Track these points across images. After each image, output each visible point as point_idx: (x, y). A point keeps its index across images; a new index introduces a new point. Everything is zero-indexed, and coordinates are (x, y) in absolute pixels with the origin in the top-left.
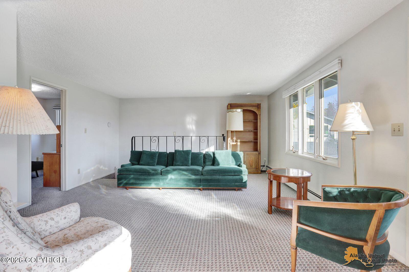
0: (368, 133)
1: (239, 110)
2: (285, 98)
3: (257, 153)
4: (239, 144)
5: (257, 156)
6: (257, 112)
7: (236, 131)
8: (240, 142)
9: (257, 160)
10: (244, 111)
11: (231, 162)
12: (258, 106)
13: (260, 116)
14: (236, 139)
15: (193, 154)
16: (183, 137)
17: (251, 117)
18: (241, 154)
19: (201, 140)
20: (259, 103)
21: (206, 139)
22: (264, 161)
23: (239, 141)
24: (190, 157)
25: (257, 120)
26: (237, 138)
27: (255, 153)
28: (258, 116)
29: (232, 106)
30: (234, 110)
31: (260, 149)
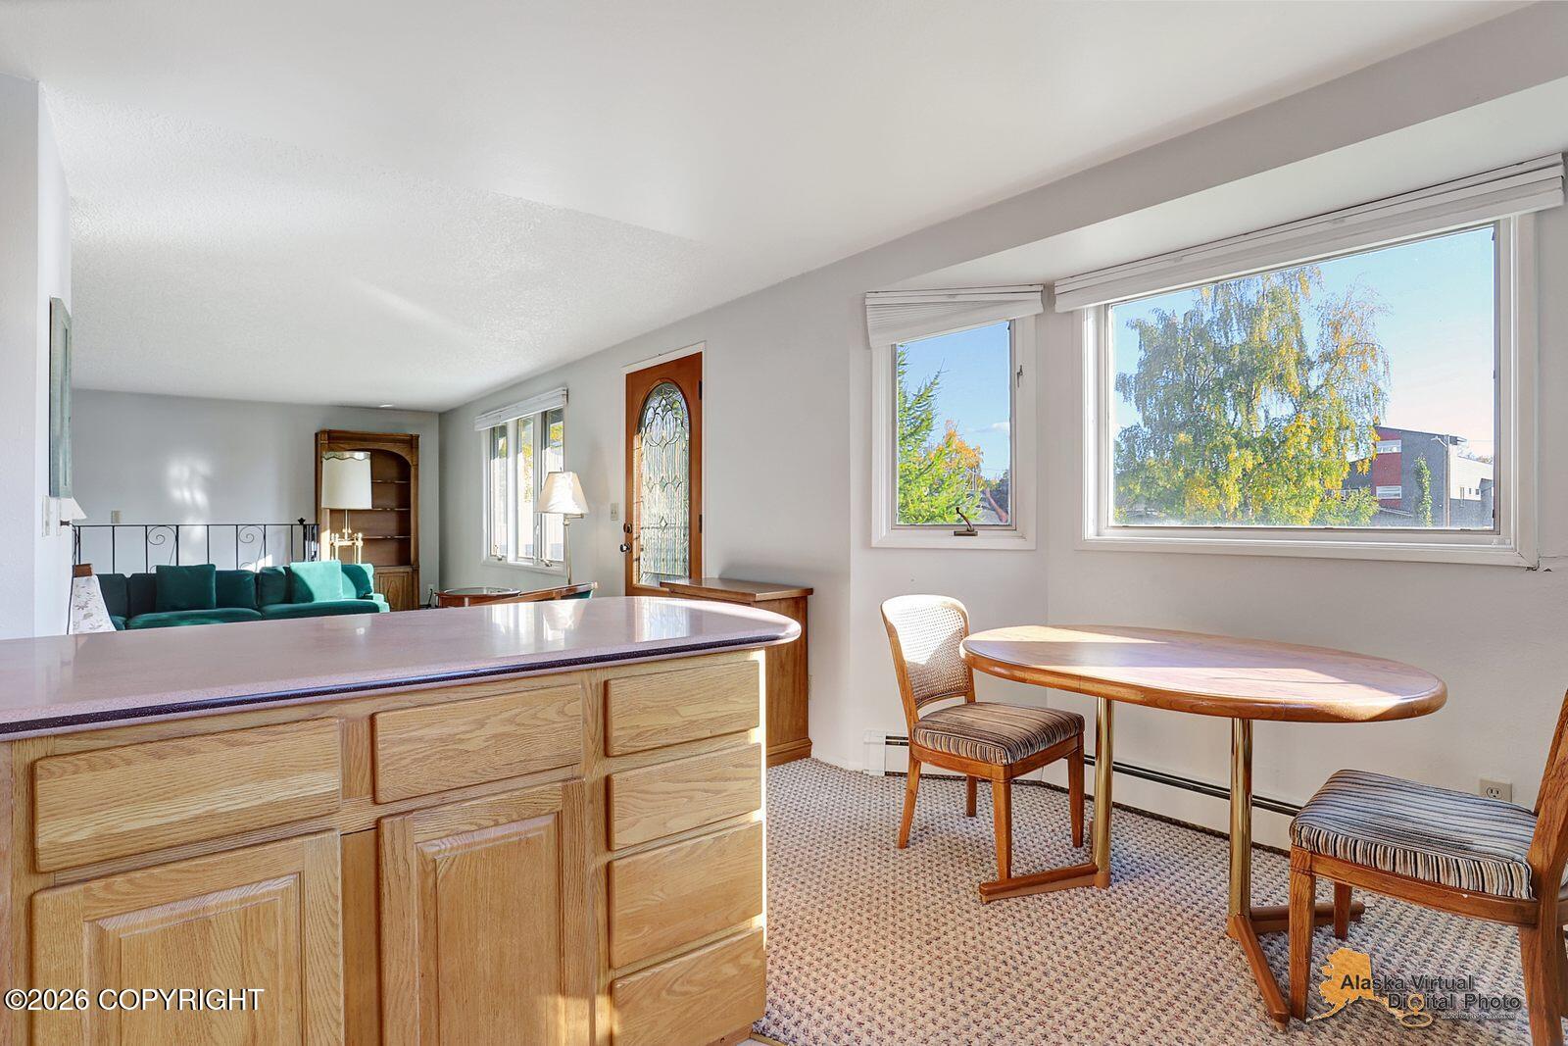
0: (582, 516)
1: (360, 455)
2: (480, 432)
3: (408, 569)
4: (360, 543)
5: (410, 578)
6: (408, 458)
7: (351, 511)
8: (363, 539)
9: (410, 589)
10: (376, 456)
11: (341, 590)
12: (412, 442)
13: (417, 469)
14: (350, 531)
15: (220, 573)
16: (177, 526)
17: (392, 471)
18: (369, 569)
19: (242, 536)
20: (413, 432)
21: (258, 532)
22: (429, 593)
23: (360, 535)
24: (214, 584)
25: (408, 478)
26: (355, 530)
27: (402, 570)
28: (410, 470)
29: (333, 440)
30: (347, 454)
31: (417, 560)
